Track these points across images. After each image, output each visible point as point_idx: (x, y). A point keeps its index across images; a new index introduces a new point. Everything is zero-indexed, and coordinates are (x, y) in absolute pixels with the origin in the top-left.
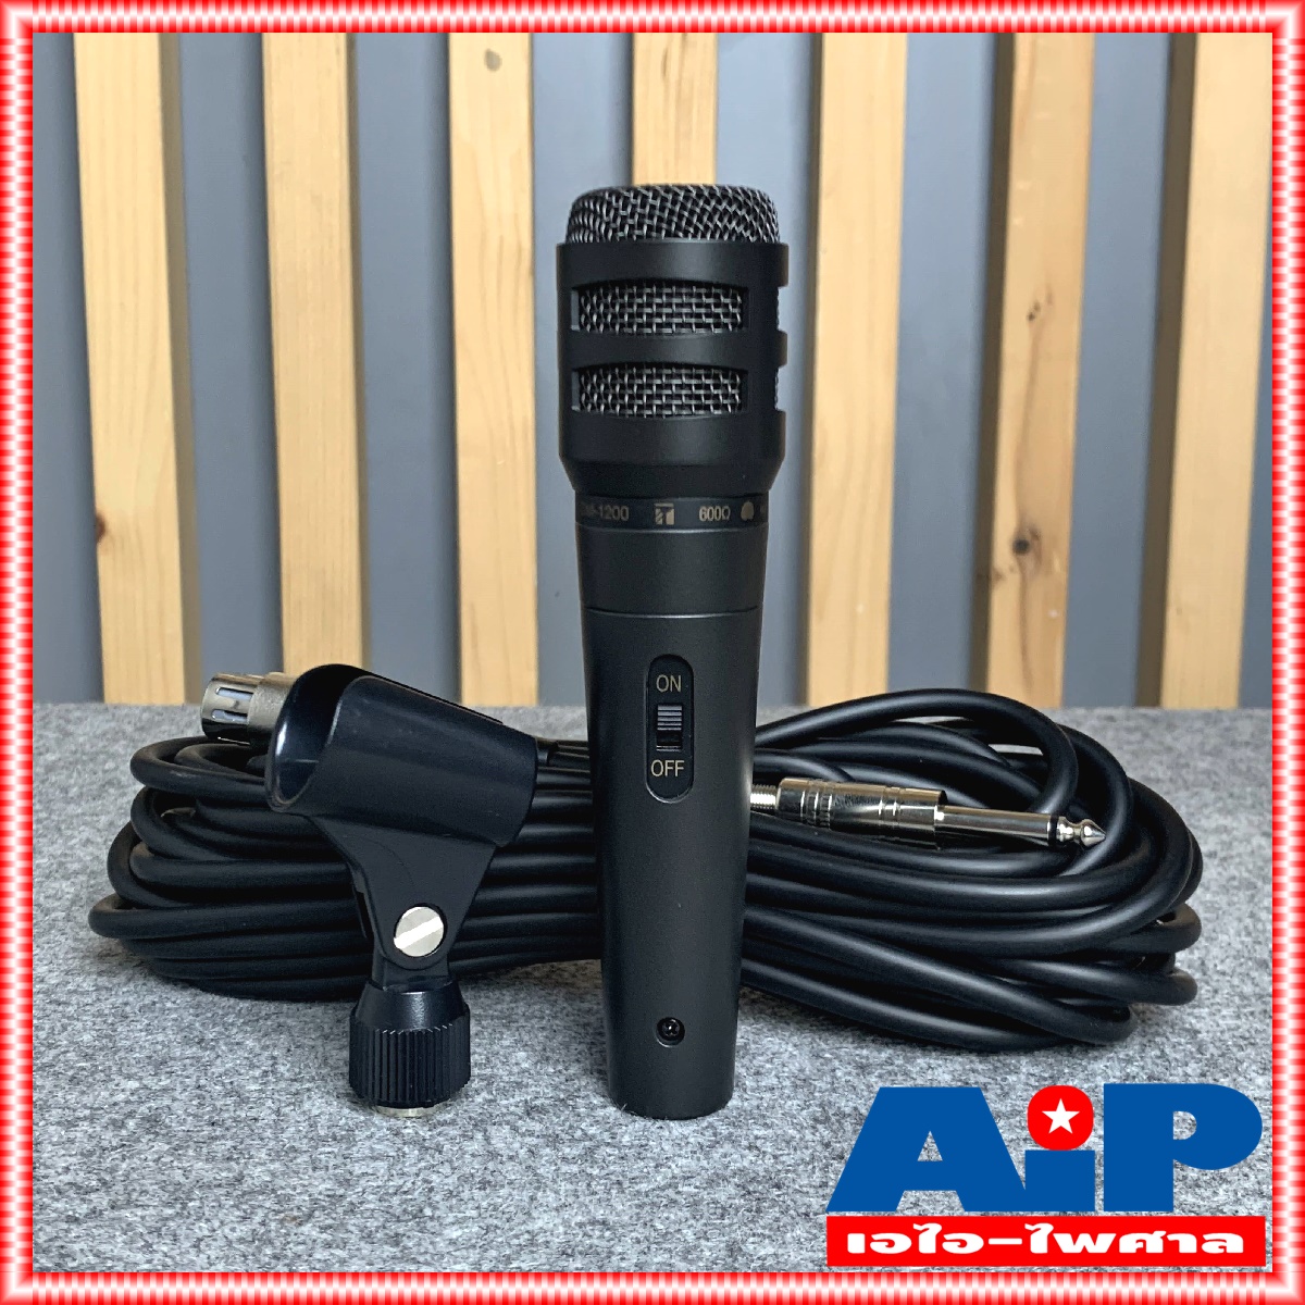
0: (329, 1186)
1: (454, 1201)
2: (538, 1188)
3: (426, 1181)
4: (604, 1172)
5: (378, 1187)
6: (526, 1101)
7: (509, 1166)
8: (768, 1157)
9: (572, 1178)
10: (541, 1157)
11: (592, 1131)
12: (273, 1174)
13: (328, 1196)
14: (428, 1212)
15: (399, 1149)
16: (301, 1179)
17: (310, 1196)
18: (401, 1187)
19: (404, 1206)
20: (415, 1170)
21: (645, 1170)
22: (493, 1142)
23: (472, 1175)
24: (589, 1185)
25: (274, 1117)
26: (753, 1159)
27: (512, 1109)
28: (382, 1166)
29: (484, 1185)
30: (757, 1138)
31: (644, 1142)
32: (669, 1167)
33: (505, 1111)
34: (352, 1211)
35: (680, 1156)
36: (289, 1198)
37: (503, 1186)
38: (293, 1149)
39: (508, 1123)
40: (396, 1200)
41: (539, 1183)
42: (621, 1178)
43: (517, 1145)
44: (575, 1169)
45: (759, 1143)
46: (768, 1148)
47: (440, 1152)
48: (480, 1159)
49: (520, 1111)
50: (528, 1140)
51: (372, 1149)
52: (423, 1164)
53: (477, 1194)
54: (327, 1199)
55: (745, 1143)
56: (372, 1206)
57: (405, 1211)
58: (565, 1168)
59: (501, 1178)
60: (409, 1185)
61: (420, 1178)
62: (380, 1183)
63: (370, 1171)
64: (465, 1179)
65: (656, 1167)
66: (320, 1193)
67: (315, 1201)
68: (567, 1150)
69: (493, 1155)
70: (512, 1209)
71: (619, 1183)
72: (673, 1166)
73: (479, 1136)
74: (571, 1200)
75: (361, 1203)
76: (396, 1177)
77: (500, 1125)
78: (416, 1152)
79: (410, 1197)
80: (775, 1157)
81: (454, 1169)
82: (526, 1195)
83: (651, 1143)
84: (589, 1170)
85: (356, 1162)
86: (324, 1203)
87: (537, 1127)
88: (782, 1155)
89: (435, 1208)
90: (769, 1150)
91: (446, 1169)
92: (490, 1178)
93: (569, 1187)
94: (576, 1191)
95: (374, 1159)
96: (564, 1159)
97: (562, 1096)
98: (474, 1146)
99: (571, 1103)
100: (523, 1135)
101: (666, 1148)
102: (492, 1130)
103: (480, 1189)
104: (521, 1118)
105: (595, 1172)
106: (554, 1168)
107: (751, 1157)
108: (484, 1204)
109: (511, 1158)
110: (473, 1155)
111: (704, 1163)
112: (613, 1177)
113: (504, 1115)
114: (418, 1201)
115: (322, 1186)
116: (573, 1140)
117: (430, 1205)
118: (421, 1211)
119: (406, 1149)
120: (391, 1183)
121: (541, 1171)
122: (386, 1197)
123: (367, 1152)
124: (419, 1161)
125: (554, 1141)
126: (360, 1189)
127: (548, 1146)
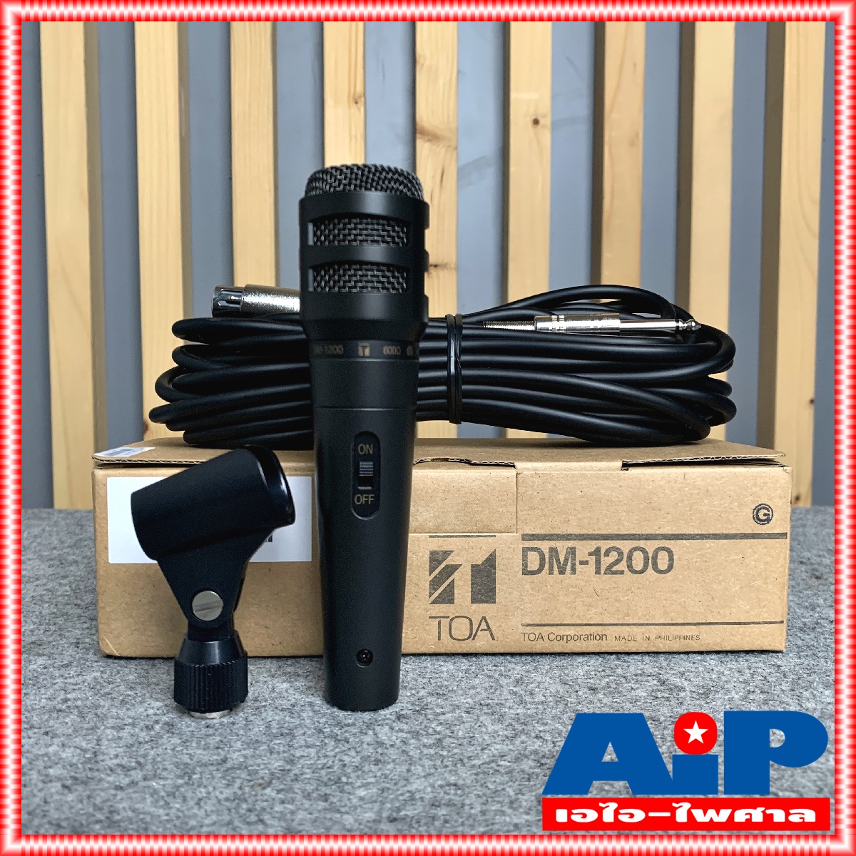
0: (280, 764)
1: (360, 773)
2: (410, 764)
3: (341, 760)
4: (450, 754)
5: (311, 764)
6: (396, 712)
7: (391, 751)
8: (549, 743)
9: (431, 757)
10: (410, 745)
11: (439, 729)
12: (245, 757)
13: (281, 770)
14: (344, 779)
15: (322, 741)
16: (263, 760)
17: (269, 770)
18: (325, 764)
19: (329, 776)
20: (333, 753)
21: (476, 752)
22: (380, 736)
23: (369, 757)
24: (442, 762)
25: (244, 722)
26: (541, 744)
27: (388, 716)
28: (313, 751)
29: (377, 762)
30: (540, 731)
31: (472, 735)
32: (490, 750)
33: (383, 717)
34: (296, 779)
35: (495, 743)
36: (256, 772)
37: (389, 763)
38: (257, 741)
39: (387, 724)
40: (323, 772)
41: (411, 762)
42: (461, 757)
43: (394, 738)
44: (432, 751)
45: (542, 734)
46: (548, 737)
47: (348, 742)
48: (373, 746)
49: (393, 717)
50: (400, 734)
51: (306, 741)
52: (337, 750)
53: (374, 768)
54: (280, 772)
55: (533, 735)
56: (308, 776)
57: (329, 779)
58: (426, 751)
59: (387, 758)
60: (330, 763)
61: (337, 758)
62: (312, 762)
63: (306, 754)
64: (365, 759)
65: (482, 750)
66: (275, 769)
67: (272, 774)
68: (426, 741)
69: (381, 744)
70: (396, 777)
71: (461, 760)
72: (493, 749)
73: (370, 732)
74: (433, 771)
75: (302, 774)
76: (322, 758)
77: (383, 726)
78: (333, 743)
79: (331, 770)
80: (554, 743)
81: (357, 752)
82: (404, 768)
83: (476, 735)
84: (441, 753)
85: (297, 749)
86: (278, 775)
87: (405, 727)
88: (557, 742)
89: (348, 777)
90: (549, 738)
91: (353, 753)
92: (380, 757)
93: (430, 763)
94: (435, 765)
95: (308, 747)
96: (425, 746)
97: (417, 709)
98: (369, 738)
99: (423, 712)
100: (397, 732)
101: (486, 738)
102: (378, 728)
103: (375, 765)
104: (394, 722)
105: (445, 753)
106: (419, 751)
107: (539, 743)
108: (379, 774)
109: (392, 746)
110: (368, 744)
111: (511, 747)
112: (456, 756)
113: (384, 720)
114: (337, 773)
115: (276, 764)
116: (428, 734)
117: (345, 775)
118: (340, 779)
119: (326, 741)
120: (319, 762)
121: (411, 753)
122: (317, 770)
123: (303, 743)
124: (336, 748)
125: (416, 735)
126: (300, 766)
127: (413, 738)
